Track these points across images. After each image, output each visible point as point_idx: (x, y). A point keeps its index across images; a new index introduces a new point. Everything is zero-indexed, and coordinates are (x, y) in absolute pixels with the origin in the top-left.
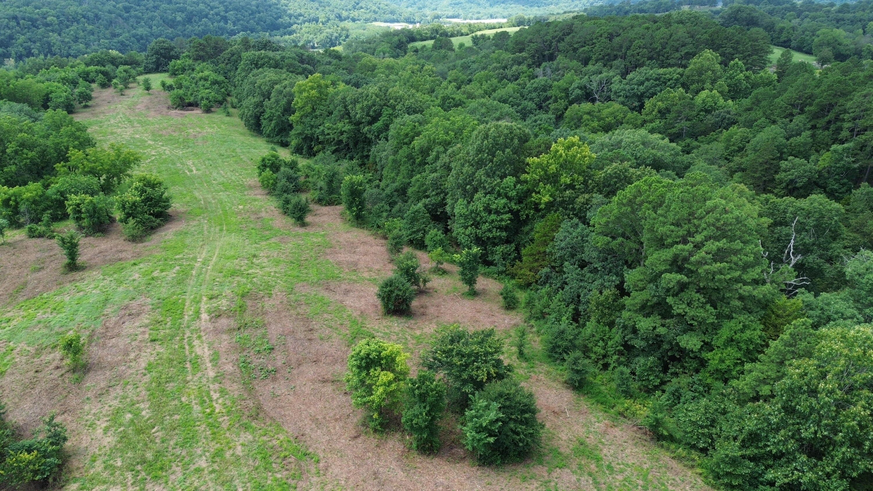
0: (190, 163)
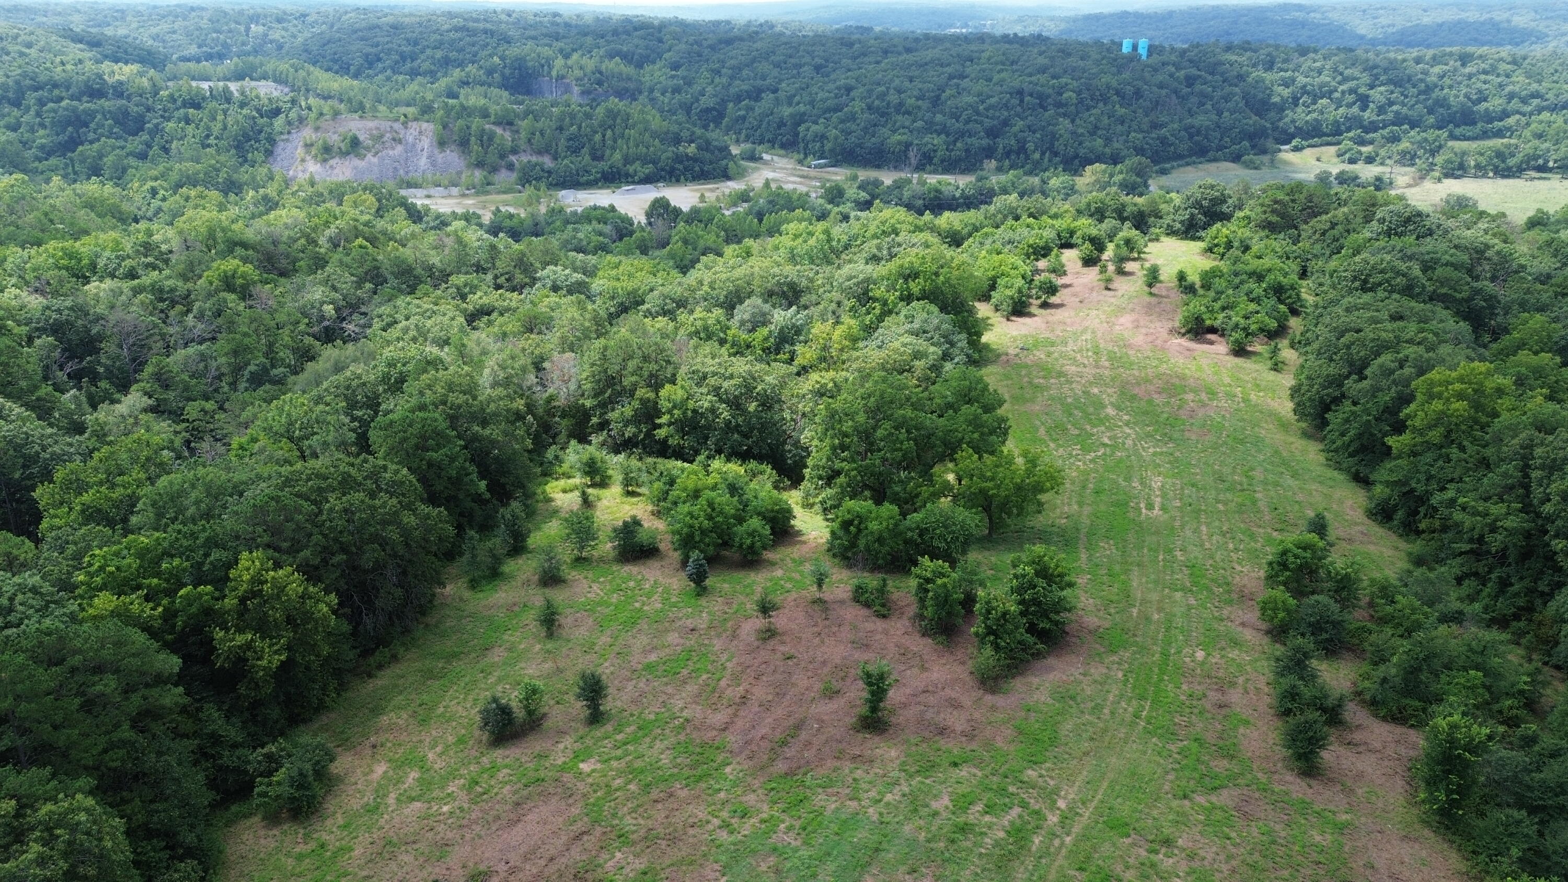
0: (1157, 483)
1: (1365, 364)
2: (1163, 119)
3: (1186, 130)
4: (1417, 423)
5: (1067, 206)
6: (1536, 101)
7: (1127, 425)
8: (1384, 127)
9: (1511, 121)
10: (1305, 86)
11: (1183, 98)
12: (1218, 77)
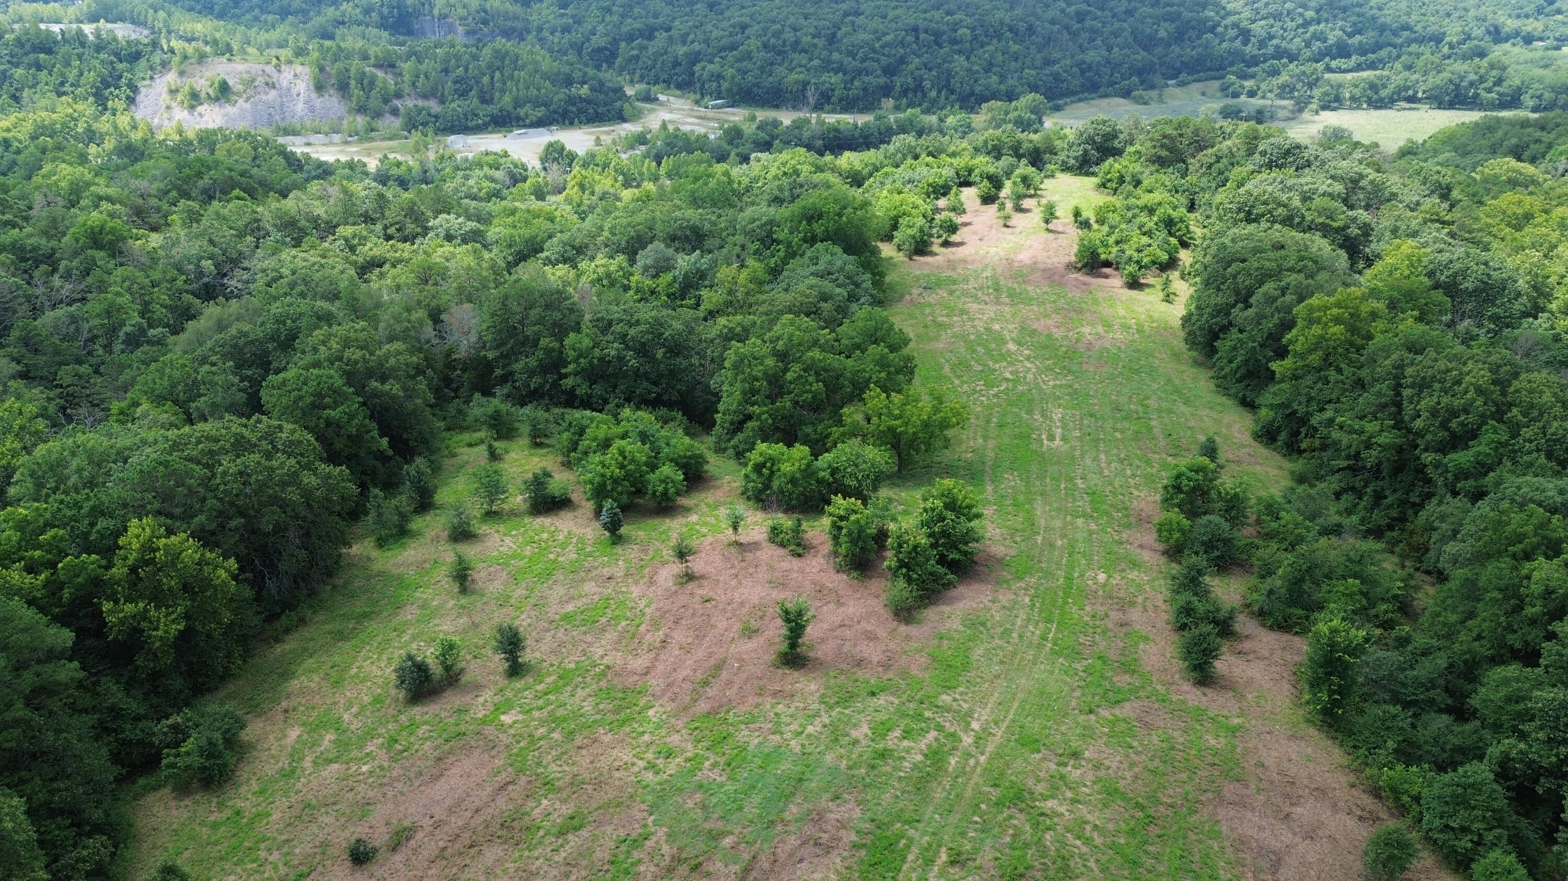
1: (1250, 294)
2: (1056, 55)
3: (1077, 65)
4: (1298, 347)
5: (964, 144)
6: (1406, 34)
7: (1028, 359)
8: (1265, 61)
9: (1383, 53)
10: (1189, 22)
11: (1074, 34)
12: (1107, 13)
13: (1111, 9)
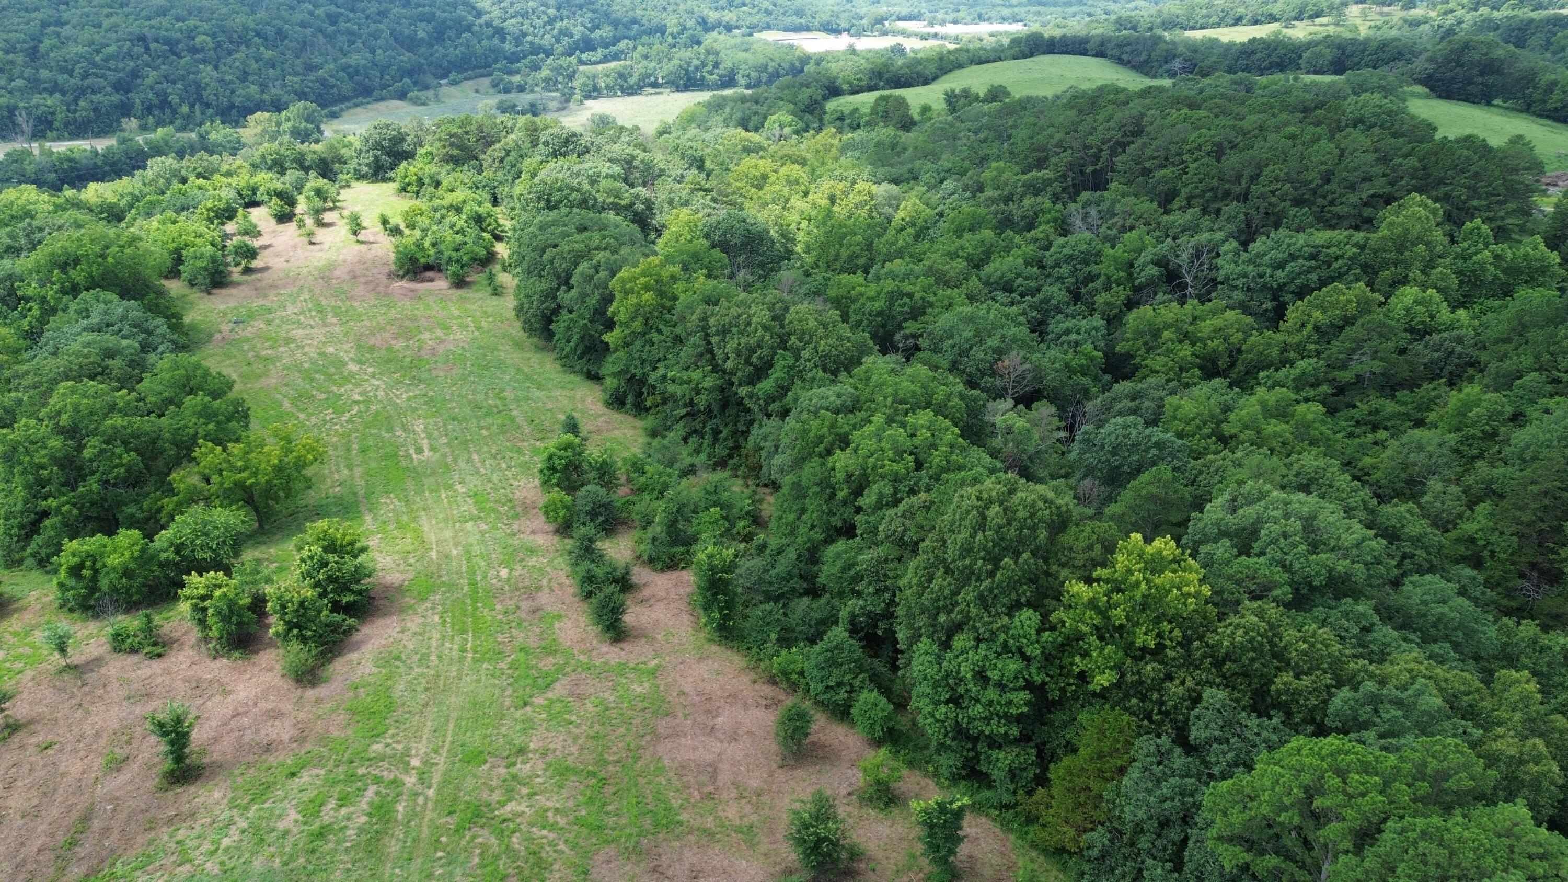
0: (419, 426)
1: (569, 276)
3: (343, 70)
4: (622, 317)
6: (636, 27)
7: (373, 377)
8: (524, 57)
10: (444, 22)
12: (360, 14)
13: (363, 11)
